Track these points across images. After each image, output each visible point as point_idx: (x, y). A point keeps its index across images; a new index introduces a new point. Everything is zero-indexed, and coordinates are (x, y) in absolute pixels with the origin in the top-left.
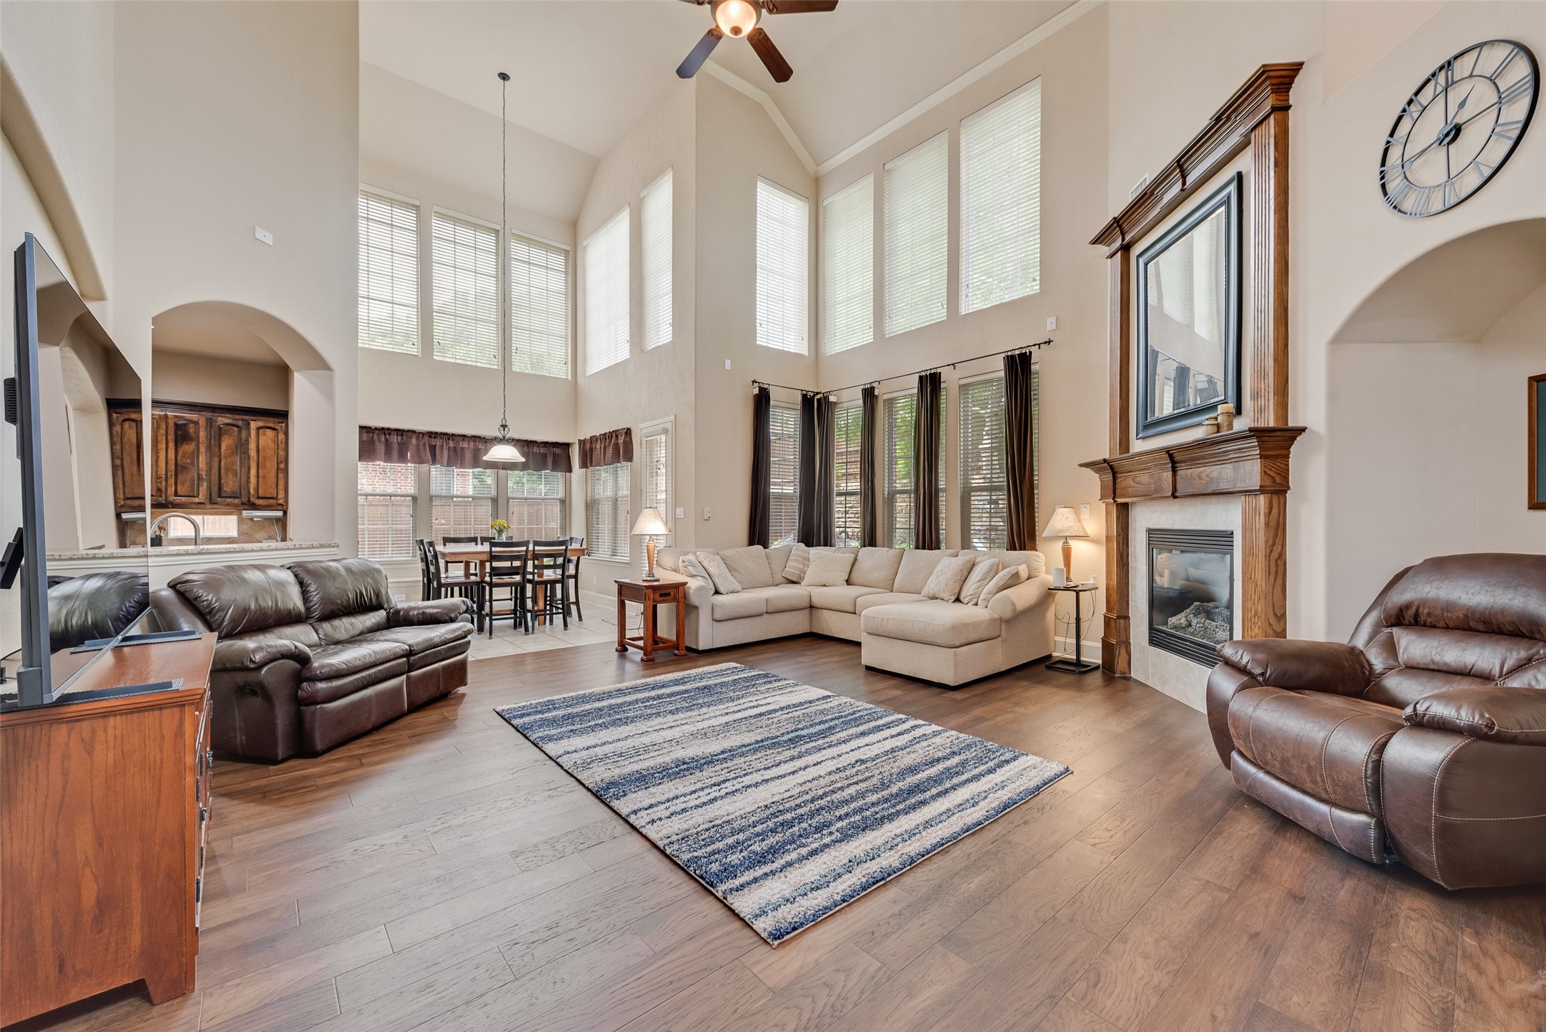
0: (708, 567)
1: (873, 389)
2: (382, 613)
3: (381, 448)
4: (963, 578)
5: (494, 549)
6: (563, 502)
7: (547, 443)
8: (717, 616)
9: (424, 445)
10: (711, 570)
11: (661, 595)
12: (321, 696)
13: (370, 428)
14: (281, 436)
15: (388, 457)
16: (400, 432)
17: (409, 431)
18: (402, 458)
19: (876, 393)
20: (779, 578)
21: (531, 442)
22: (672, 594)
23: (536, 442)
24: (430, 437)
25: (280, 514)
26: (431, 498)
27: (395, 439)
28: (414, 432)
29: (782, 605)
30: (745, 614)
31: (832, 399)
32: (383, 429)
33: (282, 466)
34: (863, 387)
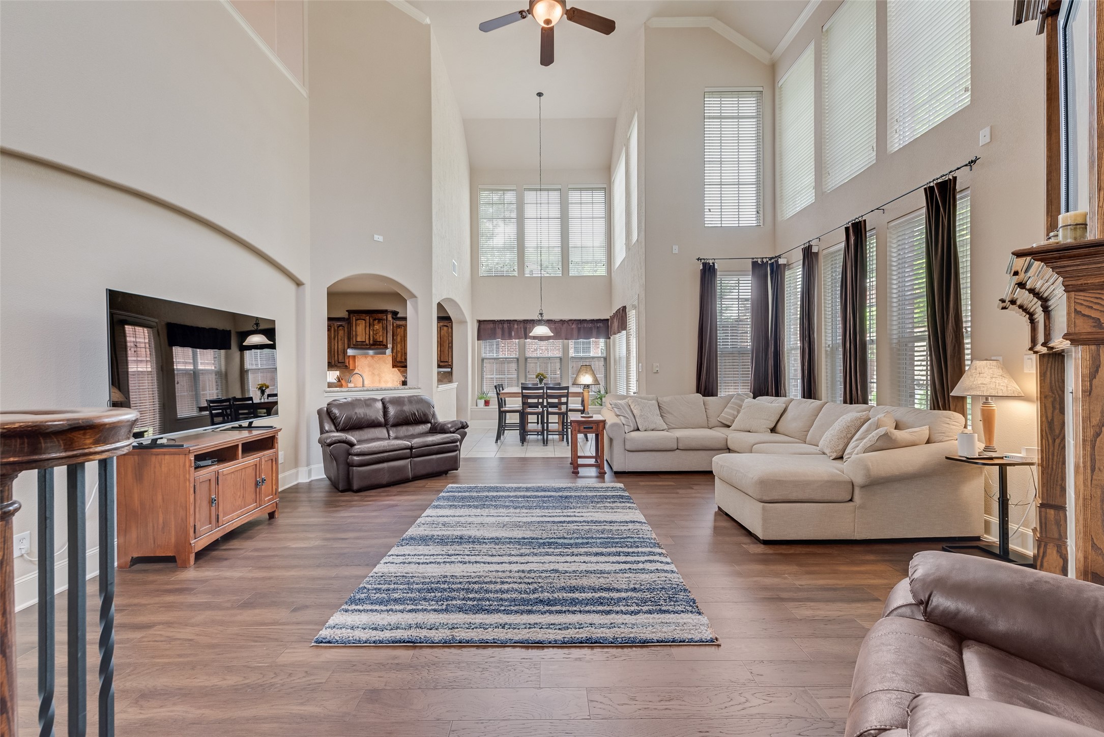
0: (633, 409)
1: (810, 247)
2: (429, 425)
3: (499, 332)
4: (849, 436)
5: (524, 391)
6: (605, 359)
7: (593, 320)
8: (628, 447)
9: (521, 328)
10: (635, 412)
11: (584, 428)
12: (355, 463)
13: (495, 321)
14: (450, 330)
15: (503, 338)
16: (509, 321)
17: (513, 320)
18: (510, 337)
19: (815, 250)
20: (713, 421)
21: (583, 320)
22: (594, 428)
23: (586, 320)
24: (524, 323)
25: (449, 370)
26: (526, 359)
27: (506, 326)
28: (516, 321)
29: (694, 444)
30: (653, 448)
31: (781, 261)
32: (501, 320)
33: (450, 345)
34: (803, 247)
